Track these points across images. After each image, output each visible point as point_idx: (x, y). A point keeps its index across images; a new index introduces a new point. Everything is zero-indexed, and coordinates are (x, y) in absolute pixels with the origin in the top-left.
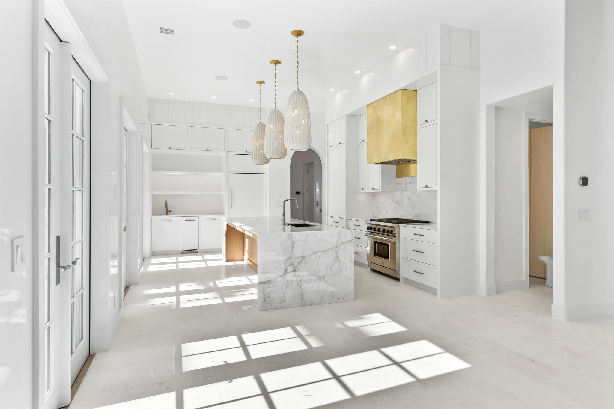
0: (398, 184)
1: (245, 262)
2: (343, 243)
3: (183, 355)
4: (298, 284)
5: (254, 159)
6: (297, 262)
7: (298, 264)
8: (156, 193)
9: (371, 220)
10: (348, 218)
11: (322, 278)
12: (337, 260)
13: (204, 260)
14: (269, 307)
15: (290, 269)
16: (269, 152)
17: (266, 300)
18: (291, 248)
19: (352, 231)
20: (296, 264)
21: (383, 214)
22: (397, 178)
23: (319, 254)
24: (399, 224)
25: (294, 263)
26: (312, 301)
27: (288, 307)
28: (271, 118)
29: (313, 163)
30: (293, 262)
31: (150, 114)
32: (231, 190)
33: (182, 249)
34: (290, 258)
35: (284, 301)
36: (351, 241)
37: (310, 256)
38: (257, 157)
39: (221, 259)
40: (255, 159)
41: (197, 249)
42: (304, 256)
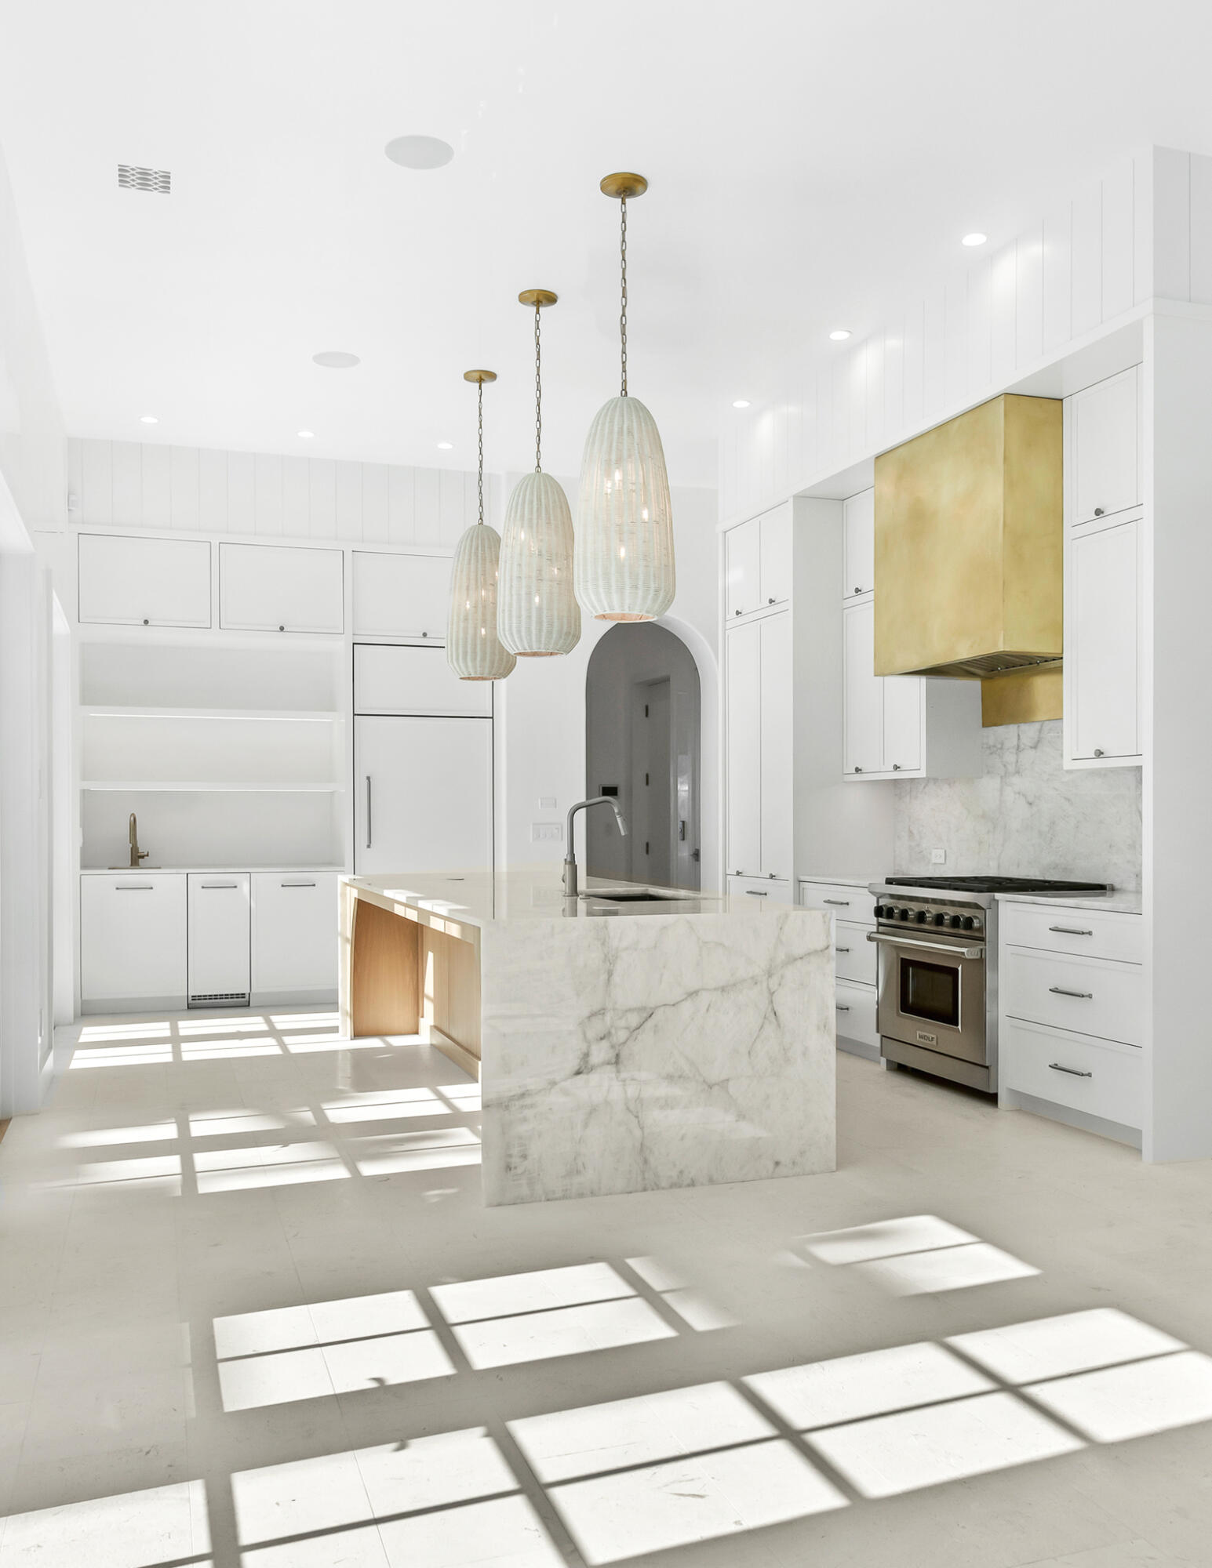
0: (989, 748)
1: (425, 1038)
2: (795, 960)
3: (220, 1356)
4: (628, 1109)
5: (457, 659)
6: (627, 1028)
7: (631, 1036)
8: (94, 786)
9: (889, 881)
10: (802, 878)
11: (716, 1088)
12: (774, 1021)
13: (273, 1033)
14: (525, 1191)
15: (600, 1053)
16: (514, 630)
17: (513, 1166)
18: (603, 977)
19: (828, 916)
20: (622, 1035)
21: (934, 860)
22: (984, 726)
23: (706, 997)
24: (998, 896)
25: (613, 1031)
26: (681, 1172)
27: (593, 1194)
28: (524, 502)
29: (666, 680)
30: (612, 1026)
31: (73, 498)
32: (368, 778)
33: (190, 994)
34: (601, 1012)
35: (578, 1172)
36: (821, 951)
37: (674, 1005)
38: (469, 650)
39: (334, 1030)
40: (460, 658)
41: (247, 991)
42: (653, 1006)
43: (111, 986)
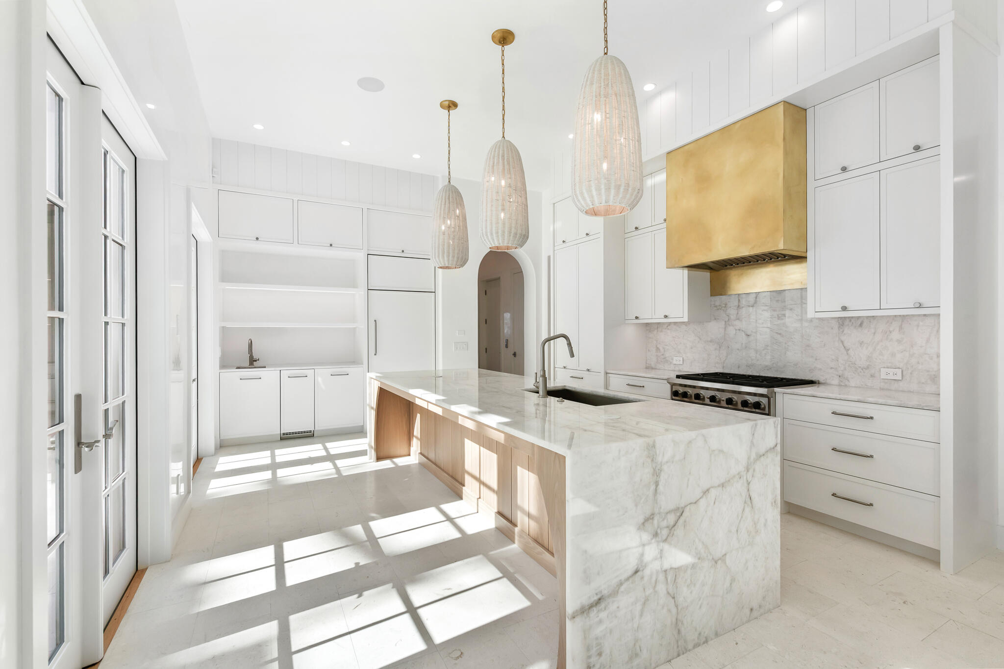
0: (716, 306)
1: (413, 459)
2: (761, 456)
4: (668, 593)
5: (439, 256)
6: (667, 527)
7: (670, 533)
8: (229, 325)
9: (678, 377)
10: (608, 371)
11: (720, 562)
12: (750, 504)
13: (330, 458)
17: (592, 665)
18: (653, 487)
19: (777, 422)
20: (664, 534)
22: (711, 296)
23: (713, 493)
24: (776, 389)
25: (659, 532)
26: (700, 634)
30: (658, 527)
31: (214, 170)
32: (375, 321)
33: (282, 432)
34: (651, 516)
35: (637, 655)
36: (774, 448)
37: (695, 503)
38: (446, 251)
40: (441, 255)
41: (312, 429)
42: (683, 505)
43: (237, 431)
